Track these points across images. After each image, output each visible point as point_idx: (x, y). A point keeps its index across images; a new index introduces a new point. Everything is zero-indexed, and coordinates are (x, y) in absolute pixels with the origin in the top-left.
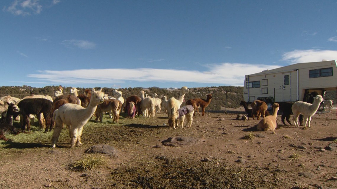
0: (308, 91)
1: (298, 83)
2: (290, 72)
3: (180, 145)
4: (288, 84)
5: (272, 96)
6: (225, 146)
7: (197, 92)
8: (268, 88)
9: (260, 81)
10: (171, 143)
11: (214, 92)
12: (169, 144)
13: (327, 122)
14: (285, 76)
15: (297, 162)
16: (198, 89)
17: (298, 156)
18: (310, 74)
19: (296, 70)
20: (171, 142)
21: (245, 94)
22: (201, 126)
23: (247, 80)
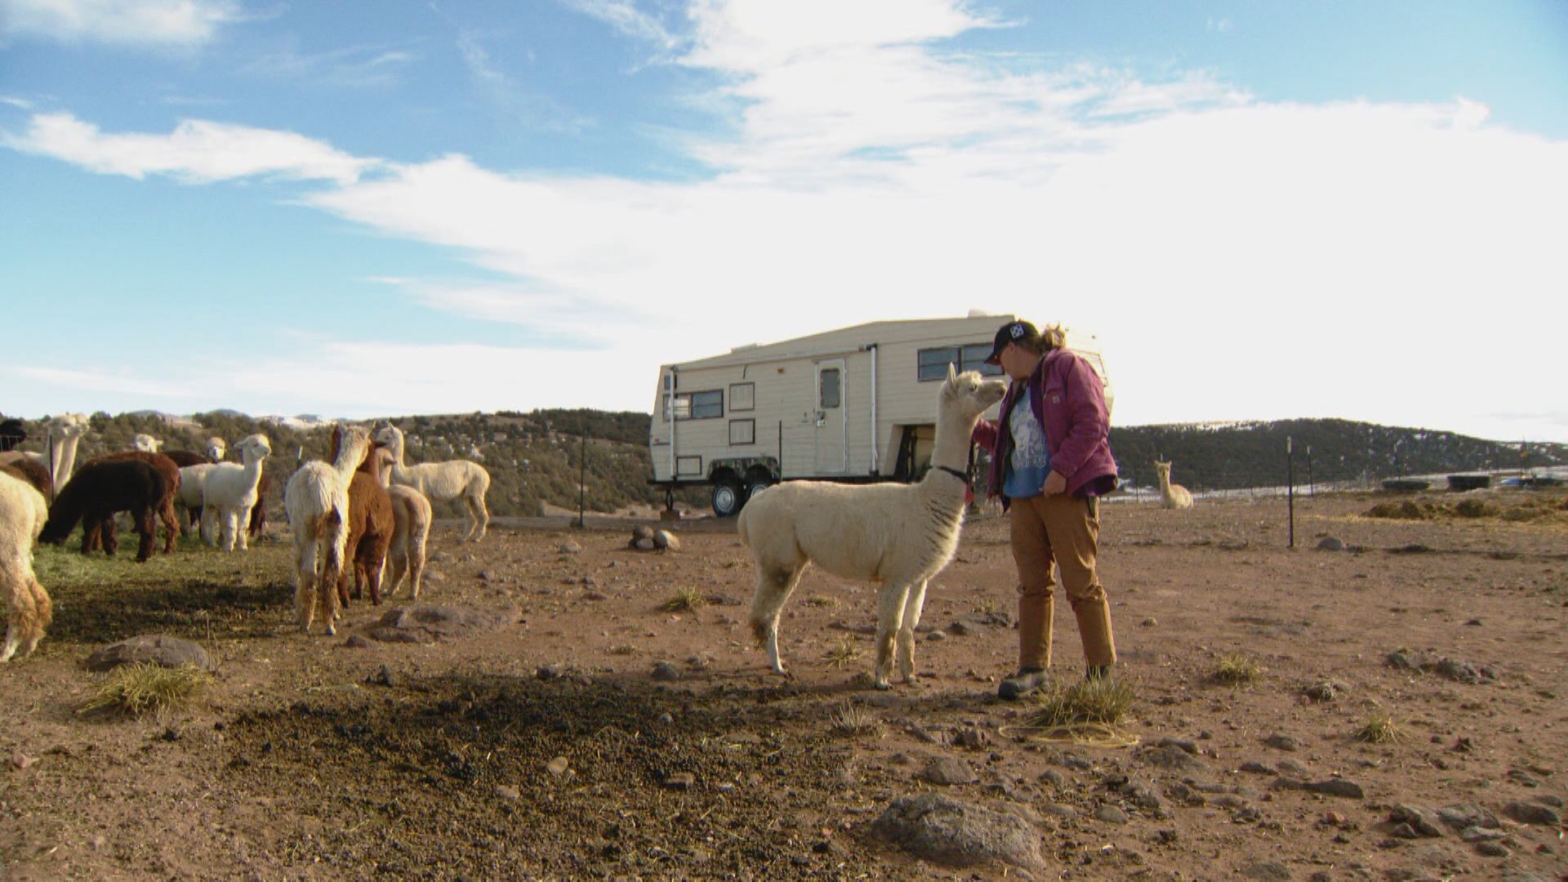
0: (913, 434)
1: (874, 402)
2: (845, 355)
3: (436, 636)
4: (836, 406)
5: (771, 454)
6: (603, 634)
7: (430, 438)
8: (754, 421)
9: (721, 392)
10: (400, 629)
11: (510, 436)
12: (393, 632)
13: (976, 550)
14: (825, 372)
15: (851, 667)
16: (437, 423)
17: (854, 651)
18: (922, 367)
19: (869, 349)
20: (399, 625)
21: (658, 444)
22: (491, 575)
23: (667, 387)
